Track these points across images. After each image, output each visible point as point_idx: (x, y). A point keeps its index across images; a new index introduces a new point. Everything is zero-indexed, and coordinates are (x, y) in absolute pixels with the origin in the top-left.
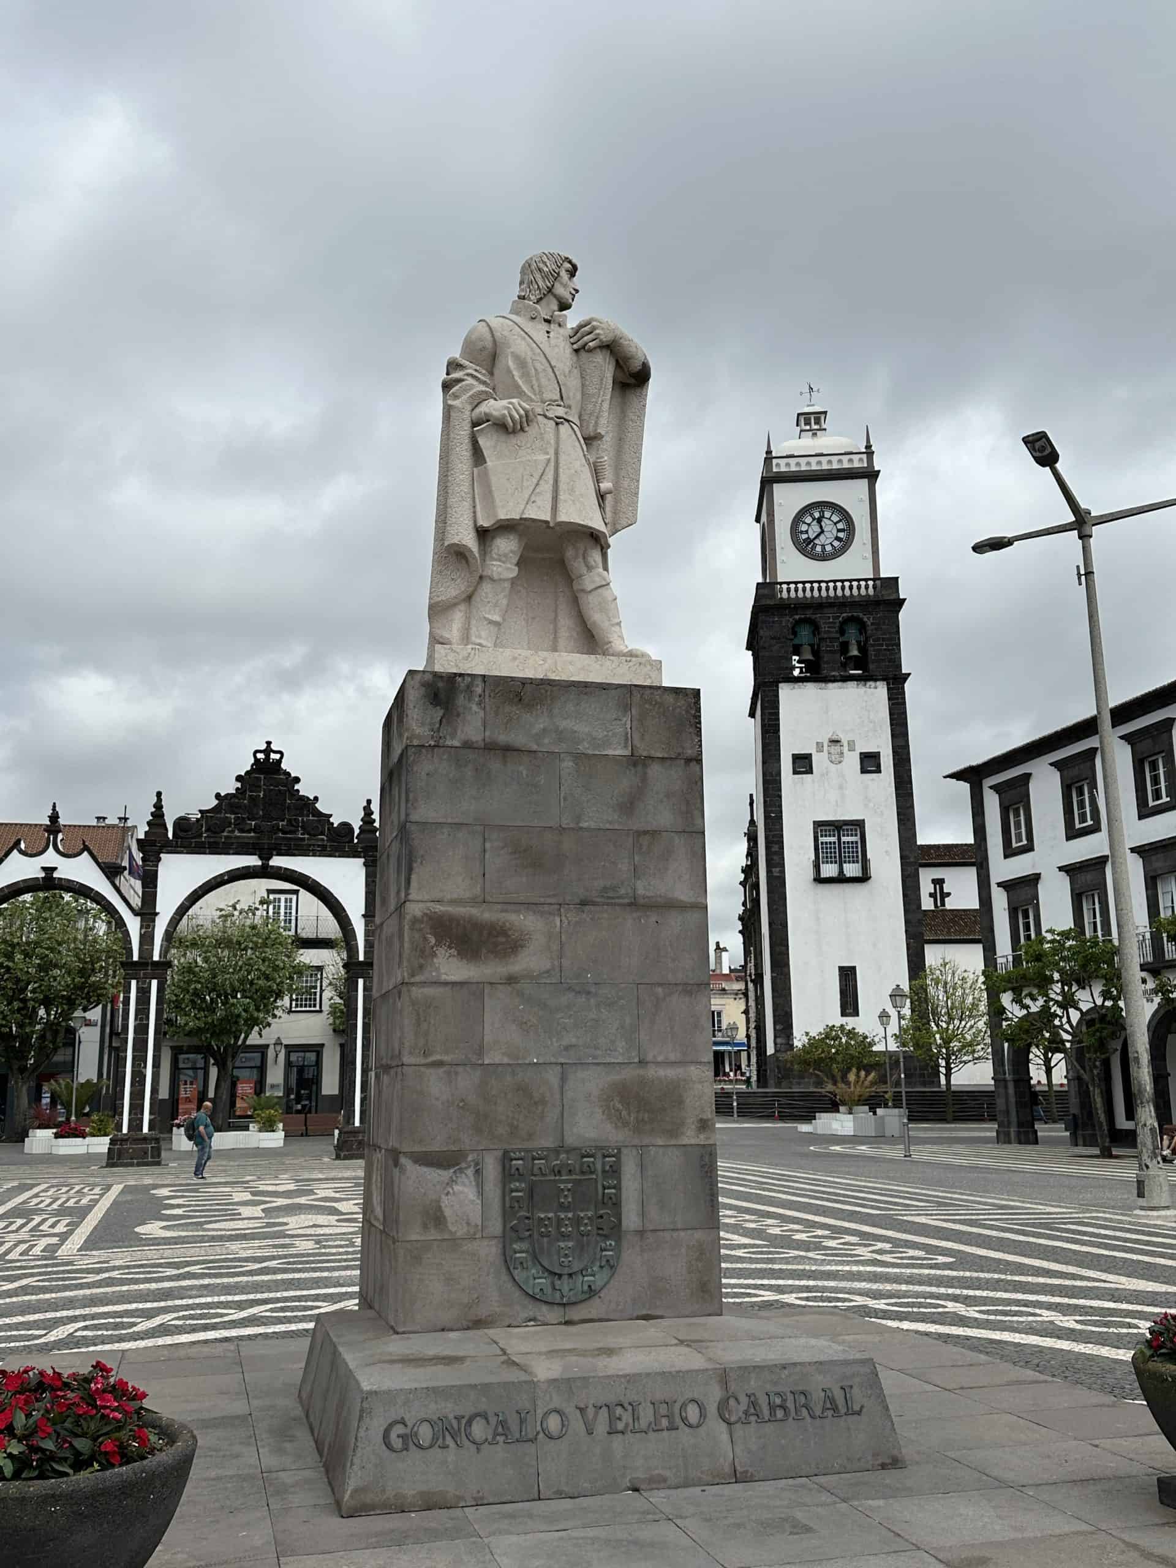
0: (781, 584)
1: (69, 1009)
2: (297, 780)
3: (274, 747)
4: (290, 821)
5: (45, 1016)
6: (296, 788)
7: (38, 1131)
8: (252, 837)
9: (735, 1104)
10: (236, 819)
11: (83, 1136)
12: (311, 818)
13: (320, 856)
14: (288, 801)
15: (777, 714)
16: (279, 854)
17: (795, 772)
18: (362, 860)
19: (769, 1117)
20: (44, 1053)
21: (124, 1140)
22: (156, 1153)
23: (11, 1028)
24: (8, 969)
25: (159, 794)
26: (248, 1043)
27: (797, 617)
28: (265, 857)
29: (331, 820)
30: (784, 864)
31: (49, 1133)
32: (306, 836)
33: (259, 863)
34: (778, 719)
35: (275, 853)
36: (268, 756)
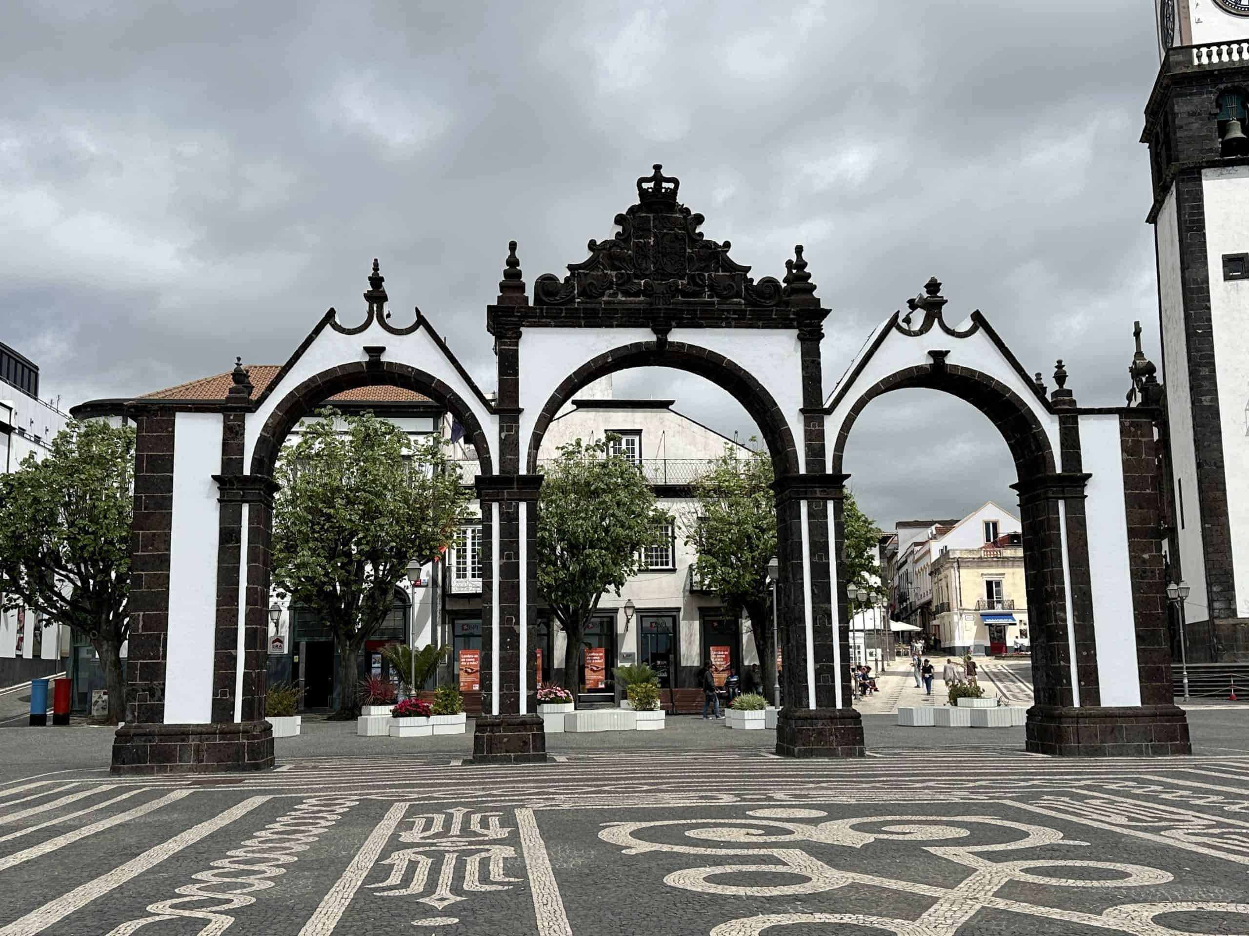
0: (1199, 47)
1: (399, 564)
2: (699, 219)
3: (665, 173)
4: (692, 278)
5: (372, 573)
6: (697, 231)
7: (372, 707)
8: (640, 303)
9: (1186, 681)
10: (620, 276)
11: (427, 714)
12: (721, 273)
13: (736, 327)
14: (689, 250)
15: (1201, 207)
16: (680, 326)
17: (1227, 278)
18: (795, 332)
19: (1225, 696)
20: (375, 614)
21: (494, 725)
22: (538, 744)
23: (335, 587)
24: (329, 517)
25: (513, 246)
26: (600, 606)
27: (1222, 86)
28: (662, 331)
29: (749, 275)
30: (1216, 390)
31: (386, 711)
32: (715, 299)
33: (654, 338)
34: (1202, 214)
35: (674, 324)
36: (658, 186)
